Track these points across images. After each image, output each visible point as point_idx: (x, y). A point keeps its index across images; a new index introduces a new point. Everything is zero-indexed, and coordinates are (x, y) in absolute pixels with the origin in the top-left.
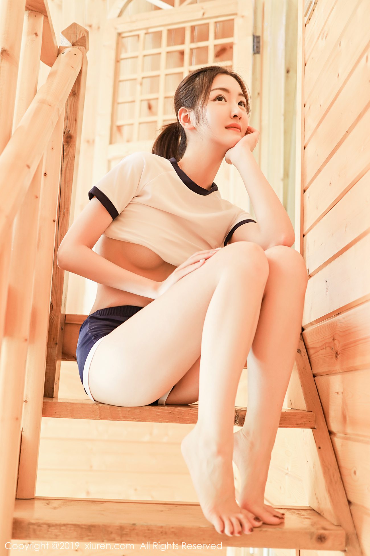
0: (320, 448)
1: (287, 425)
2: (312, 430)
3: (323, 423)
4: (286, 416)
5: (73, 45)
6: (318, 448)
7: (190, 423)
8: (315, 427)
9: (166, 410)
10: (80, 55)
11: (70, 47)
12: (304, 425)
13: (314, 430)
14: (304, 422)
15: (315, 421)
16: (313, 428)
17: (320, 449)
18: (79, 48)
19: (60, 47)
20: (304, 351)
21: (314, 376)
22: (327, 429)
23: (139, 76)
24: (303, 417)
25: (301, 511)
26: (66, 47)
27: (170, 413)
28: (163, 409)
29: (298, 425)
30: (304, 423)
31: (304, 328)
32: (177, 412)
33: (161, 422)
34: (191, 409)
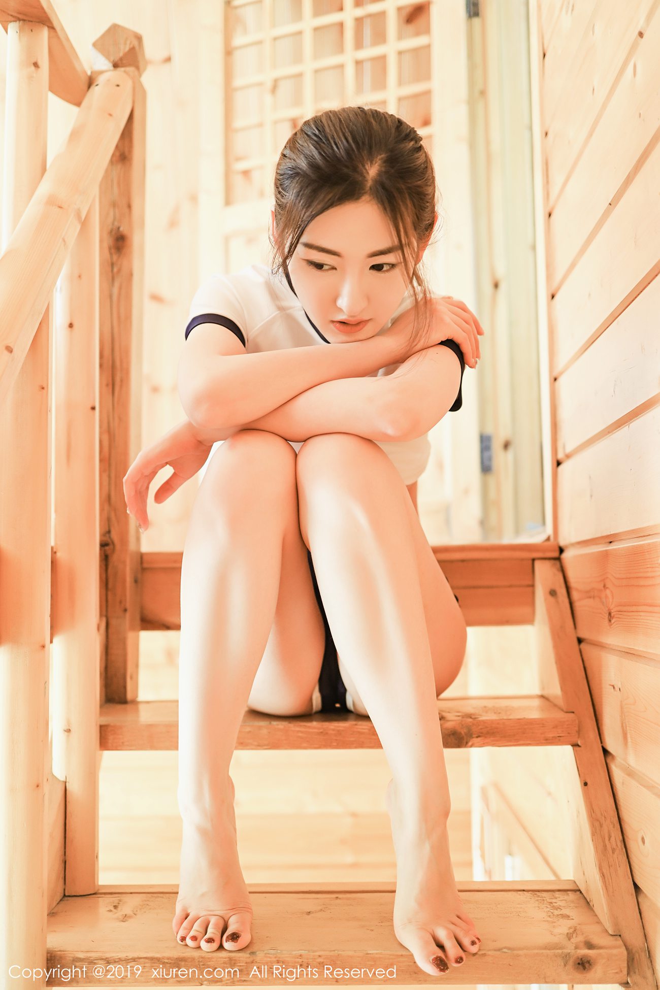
0: (586, 784)
1: (529, 742)
2: (573, 749)
3: (592, 734)
4: (526, 727)
5: (116, 66)
6: (583, 784)
7: (356, 748)
8: (579, 744)
9: (314, 728)
10: (128, 85)
11: (110, 70)
12: (559, 740)
13: (577, 748)
14: (558, 735)
15: (579, 732)
16: (575, 745)
17: (586, 787)
18: (125, 72)
19: (92, 73)
20: (562, 591)
21: (580, 641)
22: (600, 745)
23: (268, 77)
24: (555, 727)
25: (557, 894)
26: (101, 72)
27: (321, 732)
28: (309, 727)
29: (548, 741)
30: (558, 737)
31: (563, 547)
32: (333, 730)
33: (305, 748)
34: (356, 725)
